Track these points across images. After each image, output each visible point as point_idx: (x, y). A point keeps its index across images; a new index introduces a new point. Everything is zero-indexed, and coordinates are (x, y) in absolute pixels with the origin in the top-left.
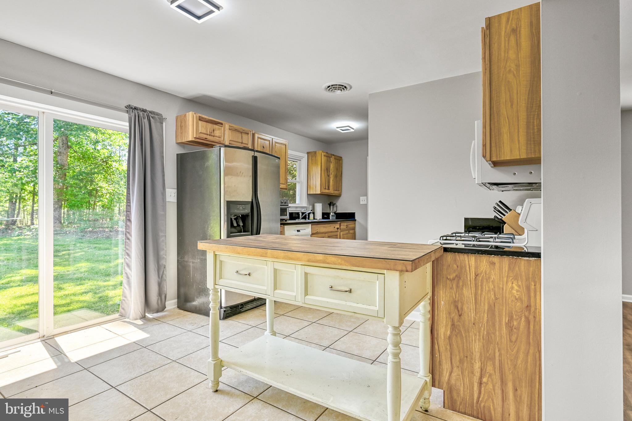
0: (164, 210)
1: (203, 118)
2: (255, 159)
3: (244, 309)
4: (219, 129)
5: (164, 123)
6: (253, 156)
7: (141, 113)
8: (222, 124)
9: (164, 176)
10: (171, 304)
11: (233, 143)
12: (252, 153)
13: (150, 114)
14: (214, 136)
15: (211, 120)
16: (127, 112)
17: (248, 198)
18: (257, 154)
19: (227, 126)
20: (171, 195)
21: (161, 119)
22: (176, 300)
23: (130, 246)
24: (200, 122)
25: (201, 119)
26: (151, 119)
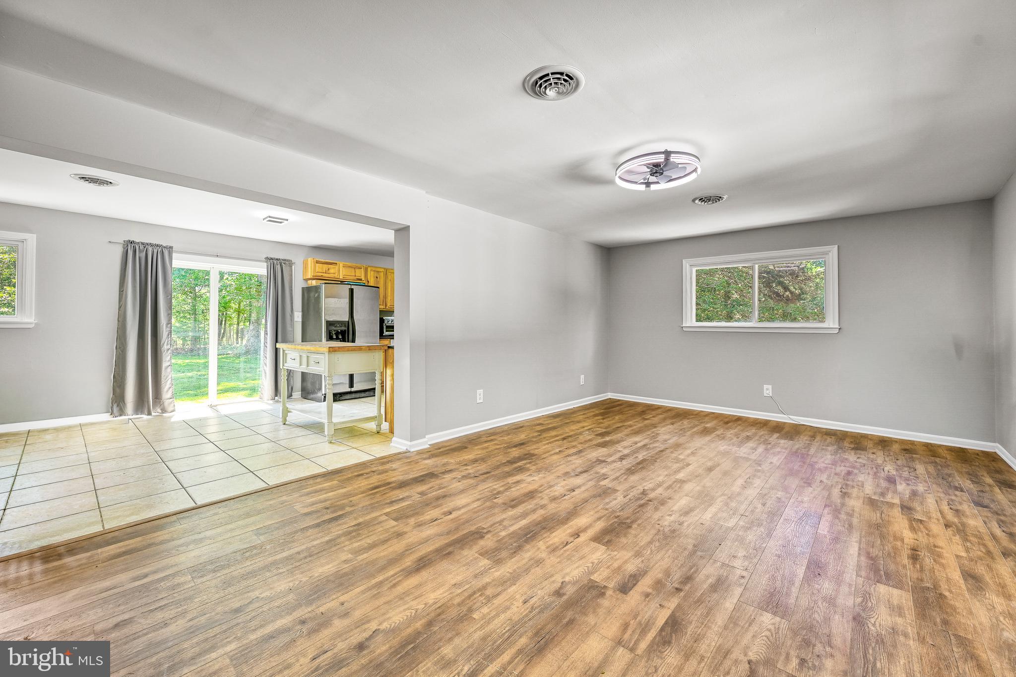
0: (292, 326)
1: (319, 261)
2: (352, 291)
3: (343, 398)
4: (334, 268)
5: (293, 266)
6: (349, 289)
7: (275, 262)
8: (336, 264)
9: (292, 303)
10: (297, 394)
11: (345, 276)
12: (349, 286)
13: (282, 261)
14: (329, 273)
15: (327, 262)
16: (267, 262)
17: (346, 318)
18: (352, 287)
19: (341, 265)
20: (298, 316)
21: (290, 263)
22: (300, 393)
23: (266, 351)
24: (317, 265)
25: (317, 262)
26: (283, 264)
